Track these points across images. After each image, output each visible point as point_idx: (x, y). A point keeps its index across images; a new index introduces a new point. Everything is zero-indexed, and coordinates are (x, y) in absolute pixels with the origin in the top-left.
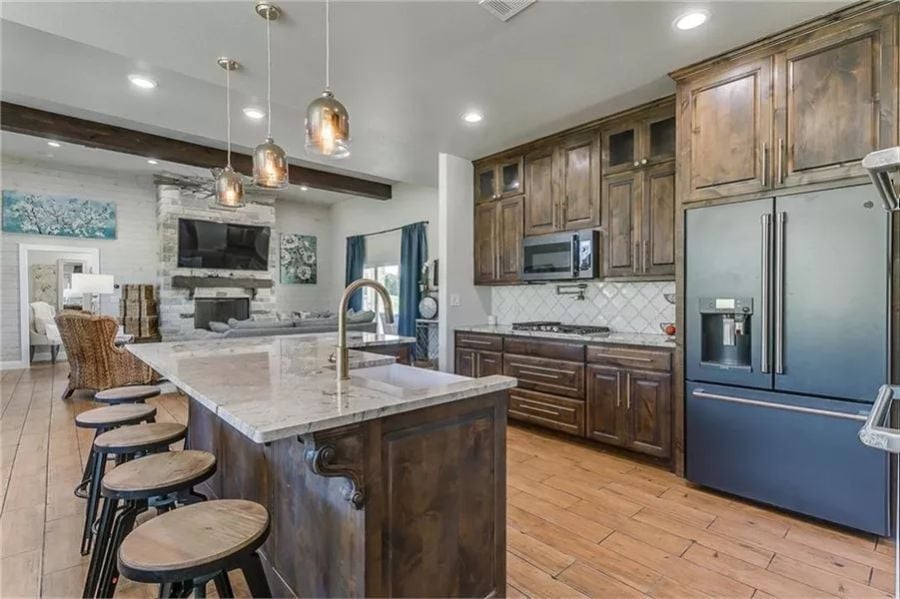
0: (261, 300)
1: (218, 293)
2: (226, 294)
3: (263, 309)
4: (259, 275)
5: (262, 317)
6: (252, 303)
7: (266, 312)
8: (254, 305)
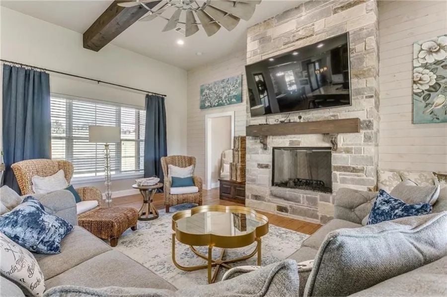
0: (348, 151)
1: (292, 142)
2: (299, 142)
3: (350, 164)
4: (342, 113)
5: (349, 176)
6: (334, 154)
7: (354, 170)
8: (337, 159)
